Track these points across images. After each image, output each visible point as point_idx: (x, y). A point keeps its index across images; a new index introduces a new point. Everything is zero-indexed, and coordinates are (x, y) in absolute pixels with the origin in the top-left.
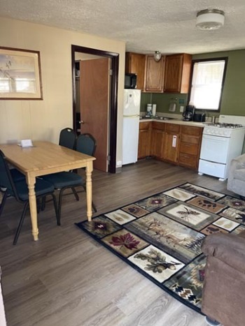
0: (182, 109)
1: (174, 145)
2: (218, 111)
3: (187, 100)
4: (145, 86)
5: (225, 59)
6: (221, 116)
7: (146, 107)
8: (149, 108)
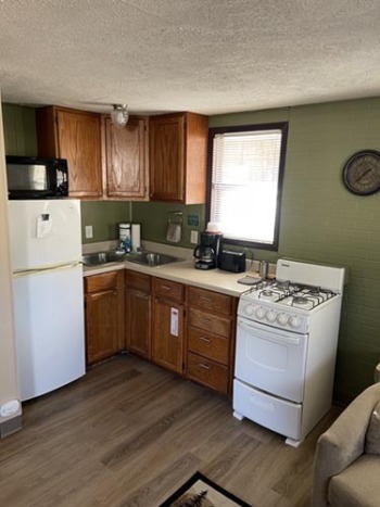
0: (194, 238)
1: (174, 329)
2: (274, 247)
3: (203, 218)
4: (104, 187)
5: (282, 127)
6: (280, 261)
7: (118, 229)
8: (125, 234)
